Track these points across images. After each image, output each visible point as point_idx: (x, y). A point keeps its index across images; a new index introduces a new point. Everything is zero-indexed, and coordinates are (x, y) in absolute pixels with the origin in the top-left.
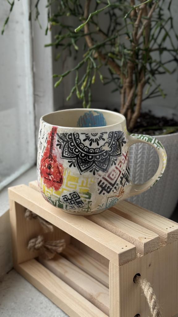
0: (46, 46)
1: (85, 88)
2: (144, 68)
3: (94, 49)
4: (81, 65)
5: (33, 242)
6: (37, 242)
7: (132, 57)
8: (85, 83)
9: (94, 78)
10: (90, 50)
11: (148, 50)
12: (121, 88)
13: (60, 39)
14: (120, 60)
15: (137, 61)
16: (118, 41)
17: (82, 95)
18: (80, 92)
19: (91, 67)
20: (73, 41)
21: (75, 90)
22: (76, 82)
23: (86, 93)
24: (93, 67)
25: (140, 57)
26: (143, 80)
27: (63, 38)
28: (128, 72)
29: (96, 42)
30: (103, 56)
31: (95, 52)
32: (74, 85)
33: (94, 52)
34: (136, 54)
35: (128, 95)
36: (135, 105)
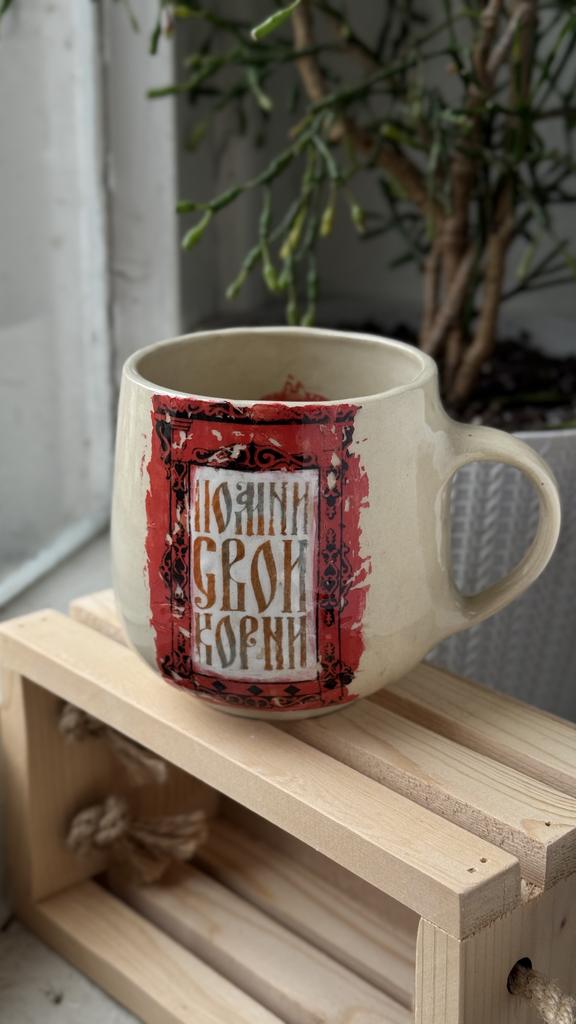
0: (155, 95)
1: (294, 251)
2: (511, 178)
3: (329, 106)
4: (283, 166)
5: (88, 822)
6: (105, 821)
7: (468, 138)
8: (294, 235)
9: (327, 215)
10: (317, 111)
11: (529, 115)
12: (426, 250)
13: (204, 70)
14: (427, 150)
15: (487, 154)
16: (419, 79)
17: (285, 277)
18: (278, 265)
19: (318, 173)
20: (252, 76)
21: (258, 260)
22: (262, 230)
23: (298, 271)
24: (325, 176)
25: (497, 138)
26: (509, 224)
27: (216, 67)
28: (452, 195)
29: (337, 80)
30: (363, 136)
31: (334, 122)
32: (254, 241)
33: (329, 117)
34: (485, 128)
35: (452, 279)
36: (475, 314)
